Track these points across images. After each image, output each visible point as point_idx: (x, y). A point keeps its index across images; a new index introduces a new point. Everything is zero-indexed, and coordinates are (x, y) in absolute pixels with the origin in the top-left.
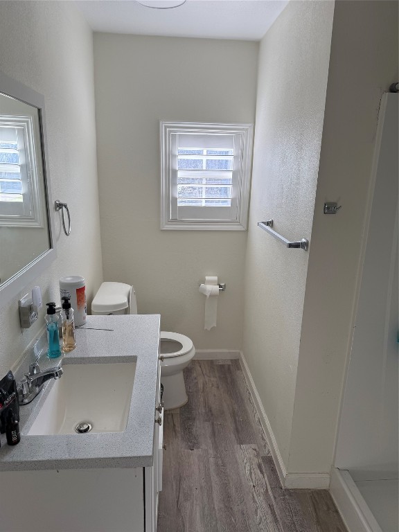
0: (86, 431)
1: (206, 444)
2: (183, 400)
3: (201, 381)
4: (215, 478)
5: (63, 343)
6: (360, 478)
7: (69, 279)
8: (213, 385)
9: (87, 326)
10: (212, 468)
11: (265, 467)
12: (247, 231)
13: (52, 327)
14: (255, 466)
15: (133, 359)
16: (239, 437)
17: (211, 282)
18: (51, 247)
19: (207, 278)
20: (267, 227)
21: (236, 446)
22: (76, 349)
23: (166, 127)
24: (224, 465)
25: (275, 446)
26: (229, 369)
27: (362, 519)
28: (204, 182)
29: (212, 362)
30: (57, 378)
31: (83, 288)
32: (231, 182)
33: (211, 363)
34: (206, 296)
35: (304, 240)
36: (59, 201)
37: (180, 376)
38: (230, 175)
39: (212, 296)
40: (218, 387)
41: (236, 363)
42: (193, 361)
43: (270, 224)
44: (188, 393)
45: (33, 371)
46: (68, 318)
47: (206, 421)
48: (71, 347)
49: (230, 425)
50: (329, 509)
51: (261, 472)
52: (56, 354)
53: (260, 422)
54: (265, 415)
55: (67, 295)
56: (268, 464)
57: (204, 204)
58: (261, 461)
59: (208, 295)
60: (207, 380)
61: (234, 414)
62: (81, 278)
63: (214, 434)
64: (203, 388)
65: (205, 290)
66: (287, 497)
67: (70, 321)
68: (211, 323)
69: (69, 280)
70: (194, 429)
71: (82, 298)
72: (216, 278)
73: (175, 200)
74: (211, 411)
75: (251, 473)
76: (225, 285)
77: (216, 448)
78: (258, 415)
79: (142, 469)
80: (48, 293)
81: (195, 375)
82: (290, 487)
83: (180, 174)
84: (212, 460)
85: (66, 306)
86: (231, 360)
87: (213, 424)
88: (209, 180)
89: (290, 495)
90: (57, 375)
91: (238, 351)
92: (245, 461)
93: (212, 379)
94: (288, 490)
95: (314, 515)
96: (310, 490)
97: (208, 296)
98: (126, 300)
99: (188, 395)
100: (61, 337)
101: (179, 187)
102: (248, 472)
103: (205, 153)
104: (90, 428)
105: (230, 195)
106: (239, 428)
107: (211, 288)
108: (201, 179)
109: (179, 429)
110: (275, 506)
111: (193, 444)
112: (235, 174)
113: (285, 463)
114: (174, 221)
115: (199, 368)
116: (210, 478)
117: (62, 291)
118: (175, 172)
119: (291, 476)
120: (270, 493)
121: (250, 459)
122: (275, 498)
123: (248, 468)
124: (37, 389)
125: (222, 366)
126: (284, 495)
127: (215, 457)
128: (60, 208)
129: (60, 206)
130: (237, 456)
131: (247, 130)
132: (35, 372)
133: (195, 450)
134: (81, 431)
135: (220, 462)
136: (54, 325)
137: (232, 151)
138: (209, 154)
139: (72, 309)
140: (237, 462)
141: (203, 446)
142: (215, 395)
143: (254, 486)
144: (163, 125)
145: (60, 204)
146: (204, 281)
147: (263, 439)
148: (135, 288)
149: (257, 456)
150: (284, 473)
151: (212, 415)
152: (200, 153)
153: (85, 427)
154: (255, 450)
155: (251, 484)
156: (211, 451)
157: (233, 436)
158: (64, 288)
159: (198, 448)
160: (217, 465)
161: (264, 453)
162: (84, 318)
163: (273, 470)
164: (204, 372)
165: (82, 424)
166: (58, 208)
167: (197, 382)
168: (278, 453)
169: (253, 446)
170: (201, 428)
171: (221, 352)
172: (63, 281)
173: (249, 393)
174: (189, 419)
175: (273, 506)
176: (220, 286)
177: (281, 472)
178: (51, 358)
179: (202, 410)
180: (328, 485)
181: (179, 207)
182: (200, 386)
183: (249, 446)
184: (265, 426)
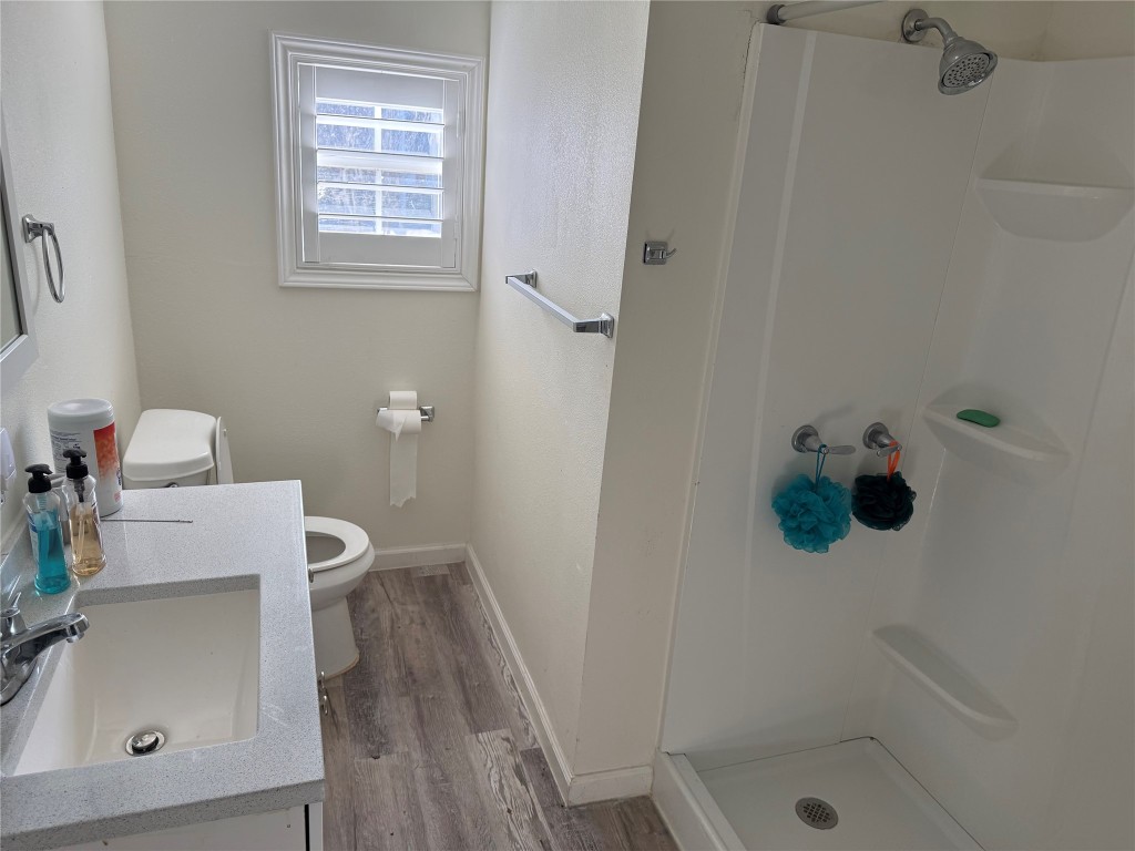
0: (151, 748)
1: (405, 741)
2: (350, 658)
3: (385, 615)
4: (429, 808)
5: (72, 557)
6: (707, 765)
7: (72, 406)
8: (412, 621)
9: (122, 515)
10: (422, 789)
11: (529, 770)
12: (478, 292)
13: (44, 522)
14: (509, 772)
15: (250, 583)
16: (473, 719)
17: (403, 404)
18: (21, 330)
19: (394, 395)
20: (527, 288)
21: (469, 738)
22: (105, 569)
23: (285, 49)
24: (446, 780)
25: (547, 728)
26: (445, 584)
27: (714, 837)
28: (379, 179)
29: (407, 572)
30: (75, 638)
31: (111, 428)
32: (439, 183)
33: (406, 575)
34: (391, 434)
35: (605, 317)
36: (30, 217)
37: (342, 609)
38: (437, 168)
39: (407, 434)
40: (423, 624)
41: (459, 571)
42: (368, 576)
43: (531, 280)
44: (360, 644)
45: (8, 628)
46: (81, 500)
47: (402, 695)
48: (94, 565)
49: (453, 696)
50: (652, 829)
51: (523, 781)
52: (57, 583)
53: (513, 682)
54: (523, 668)
55: (71, 446)
56: (536, 763)
57: (379, 231)
58: (519, 759)
59: (397, 431)
60: (399, 611)
61: (460, 674)
62: (102, 404)
63: (420, 717)
64: (392, 627)
65: (390, 422)
66: (574, 820)
67: (87, 504)
68: (405, 489)
69: (71, 409)
70: (378, 714)
71: (110, 452)
72: (412, 395)
73: (312, 218)
74: (411, 673)
75: (501, 787)
76: (433, 410)
77: (426, 746)
78: (509, 670)
79: (303, 808)
80: (20, 443)
81: (371, 603)
82: (577, 802)
83: (322, 159)
84: (420, 773)
85: (77, 471)
86: (449, 565)
87: (417, 700)
88: (391, 176)
89: (581, 816)
90: (74, 633)
91: (464, 545)
92: (489, 764)
93: (410, 608)
94: (575, 807)
95: (626, 844)
96: (616, 800)
97: (397, 436)
98: (207, 452)
99: (358, 646)
100: (68, 543)
101: (321, 188)
102: (495, 786)
103: (378, 114)
104: (161, 742)
105: (440, 212)
106: (473, 700)
107: (404, 417)
108: (373, 173)
109: (346, 720)
110: (552, 842)
111: (377, 744)
112: (447, 164)
113: (568, 758)
114: (312, 266)
115: (379, 587)
116: (419, 807)
117: (57, 438)
118: (310, 155)
119: (579, 780)
120: (541, 818)
121: (498, 759)
122: (552, 826)
123: (495, 777)
124: (25, 668)
125: (430, 579)
126: (569, 818)
127: (428, 765)
128: (37, 235)
129: (36, 229)
130: (472, 756)
131: (472, 69)
132: (13, 630)
133: (383, 758)
134: (138, 751)
135: (437, 775)
136: (49, 519)
137: (439, 114)
138: (387, 116)
139: (91, 479)
140: (471, 769)
141: (400, 748)
142: (417, 641)
143: (509, 811)
144: (278, 43)
145: (35, 225)
146: (387, 403)
147: (522, 716)
148: (225, 423)
149: (512, 751)
150: (568, 777)
151: (414, 681)
152: (366, 114)
153: (148, 740)
154: (507, 740)
155: (504, 807)
156: (416, 755)
157: (460, 719)
158: (62, 429)
159: (389, 753)
160: (431, 781)
161: (526, 743)
162: (117, 497)
163: (546, 775)
164: (392, 597)
165: (139, 736)
166: (30, 236)
167: (378, 619)
168: (553, 740)
169: (504, 733)
170: (394, 711)
171: (427, 551)
172: (58, 412)
173: (490, 628)
174: (364, 695)
175: (548, 842)
176: (424, 413)
177: (561, 775)
178: (44, 593)
179: (392, 674)
180: (649, 786)
181: (322, 234)
182: (386, 624)
183: (493, 734)
184: (525, 689)
